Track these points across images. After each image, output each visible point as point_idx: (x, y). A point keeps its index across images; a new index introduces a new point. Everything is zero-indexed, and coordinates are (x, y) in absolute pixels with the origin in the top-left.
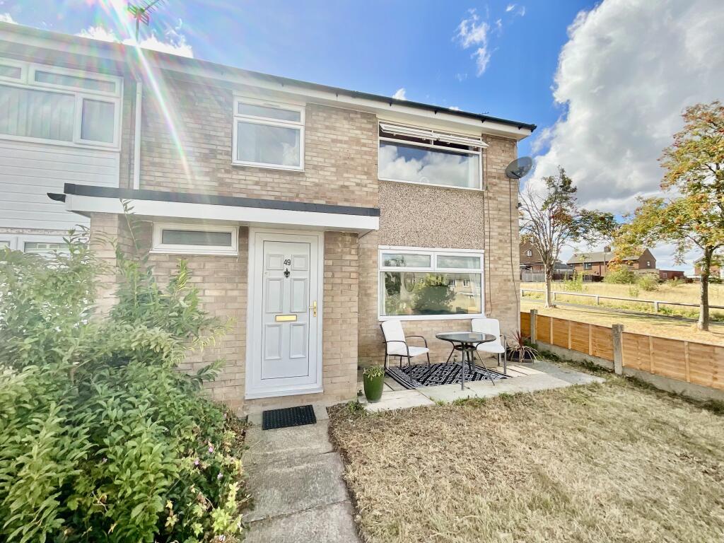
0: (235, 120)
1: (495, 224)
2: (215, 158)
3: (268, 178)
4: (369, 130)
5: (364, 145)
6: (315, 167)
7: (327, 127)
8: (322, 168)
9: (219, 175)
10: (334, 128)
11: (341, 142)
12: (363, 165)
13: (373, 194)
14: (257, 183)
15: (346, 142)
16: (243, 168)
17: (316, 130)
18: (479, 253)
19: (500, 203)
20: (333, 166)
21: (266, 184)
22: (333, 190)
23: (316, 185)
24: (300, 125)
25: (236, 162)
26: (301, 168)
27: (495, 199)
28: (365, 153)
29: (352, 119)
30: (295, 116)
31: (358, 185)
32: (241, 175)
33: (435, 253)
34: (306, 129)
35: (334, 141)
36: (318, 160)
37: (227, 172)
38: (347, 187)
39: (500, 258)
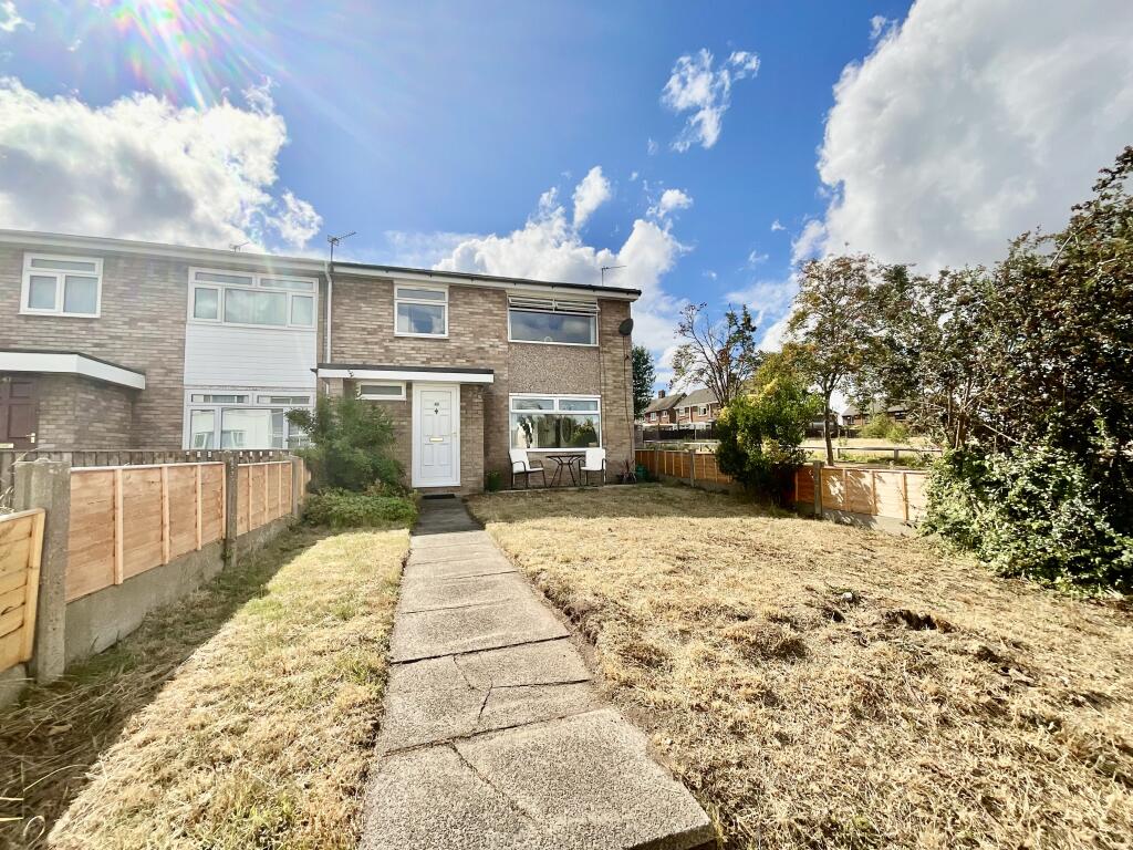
0: (396, 303)
1: (610, 374)
2: (382, 331)
3: (421, 344)
4: (500, 303)
5: (496, 315)
6: (457, 335)
7: (466, 303)
8: (463, 335)
9: (385, 344)
10: (471, 304)
11: (477, 314)
12: (495, 331)
13: (504, 352)
14: (413, 349)
15: (480, 314)
16: (402, 338)
17: (457, 306)
18: (596, 397)
19: (615, 355)
20: (471, 333)
21: (420, 349)
22: (472, 351)
23: (459, 348)
24: (445, 302)
25: (397, 333)
26: (446, 336)
27: (609, 352)
28: (497, 321)
29: (486, 295)
30: (440, 295)
31: (491, 346)
32: (401, 343)
33: (557, 398)
34: (450, 305)
35: (471, 313)
36: (459, 329)
37: (391, 341)
38: (482, 348)
39: (615, 402)
